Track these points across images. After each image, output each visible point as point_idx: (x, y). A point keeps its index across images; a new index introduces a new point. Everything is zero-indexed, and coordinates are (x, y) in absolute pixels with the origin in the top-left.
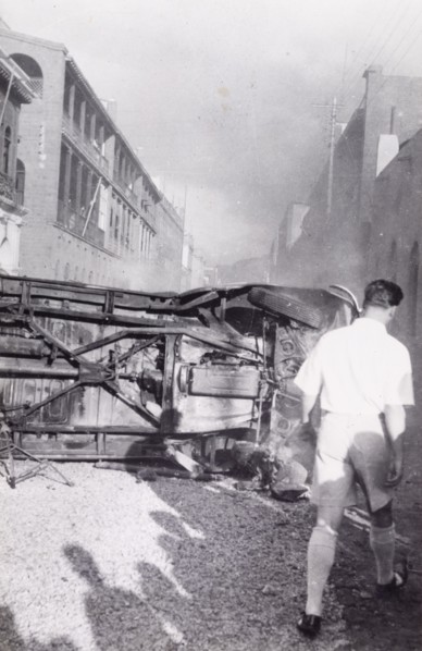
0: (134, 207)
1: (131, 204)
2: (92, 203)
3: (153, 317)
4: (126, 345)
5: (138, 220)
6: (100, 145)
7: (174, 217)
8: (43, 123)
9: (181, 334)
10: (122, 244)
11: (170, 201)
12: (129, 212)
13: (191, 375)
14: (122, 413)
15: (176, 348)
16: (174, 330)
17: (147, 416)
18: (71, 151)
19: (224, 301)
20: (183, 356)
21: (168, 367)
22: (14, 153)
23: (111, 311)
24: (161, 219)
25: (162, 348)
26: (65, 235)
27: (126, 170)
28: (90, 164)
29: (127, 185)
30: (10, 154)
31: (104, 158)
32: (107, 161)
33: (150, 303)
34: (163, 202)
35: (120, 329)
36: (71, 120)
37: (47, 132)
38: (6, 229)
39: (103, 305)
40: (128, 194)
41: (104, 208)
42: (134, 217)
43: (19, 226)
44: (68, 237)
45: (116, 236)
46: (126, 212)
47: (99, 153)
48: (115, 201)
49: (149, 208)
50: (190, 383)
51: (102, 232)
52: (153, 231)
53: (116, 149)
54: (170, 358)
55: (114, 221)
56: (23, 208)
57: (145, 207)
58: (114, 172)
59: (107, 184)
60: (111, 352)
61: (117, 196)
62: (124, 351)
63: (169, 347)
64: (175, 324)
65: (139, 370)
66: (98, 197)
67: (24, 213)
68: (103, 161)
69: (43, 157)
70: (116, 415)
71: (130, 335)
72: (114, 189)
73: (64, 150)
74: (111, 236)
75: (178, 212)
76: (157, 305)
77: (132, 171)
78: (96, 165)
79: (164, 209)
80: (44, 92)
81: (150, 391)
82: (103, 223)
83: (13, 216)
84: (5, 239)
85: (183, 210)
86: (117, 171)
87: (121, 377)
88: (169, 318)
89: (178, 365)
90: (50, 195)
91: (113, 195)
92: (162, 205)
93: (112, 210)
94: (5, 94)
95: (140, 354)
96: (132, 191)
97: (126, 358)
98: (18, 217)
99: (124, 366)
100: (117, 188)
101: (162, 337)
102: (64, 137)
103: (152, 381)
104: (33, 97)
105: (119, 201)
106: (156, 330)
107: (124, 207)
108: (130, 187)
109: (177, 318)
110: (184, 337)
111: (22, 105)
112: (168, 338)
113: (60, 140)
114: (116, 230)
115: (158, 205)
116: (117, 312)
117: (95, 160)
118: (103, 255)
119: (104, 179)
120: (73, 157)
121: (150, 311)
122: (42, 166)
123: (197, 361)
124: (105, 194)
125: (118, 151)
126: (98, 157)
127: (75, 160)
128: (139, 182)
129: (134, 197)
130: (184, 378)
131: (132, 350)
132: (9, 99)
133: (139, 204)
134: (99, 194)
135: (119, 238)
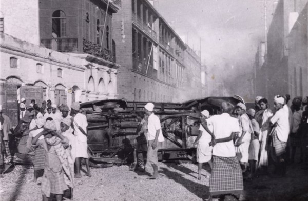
0: (172, 55)
1: (170, 53)
2: (150, 56)
3: (177, 111)
4: (169, 121)
5: (174, 62)
6: (151, 25)
7: (194, 56)
8: (123, 20)
9: (187, 116)
10: (167, 76)
11: (192, 48)
12: (169, 58)
13: (191, 129)
14: (169, 144)
15: (185, 121)
16: (184, 115)
17: (178, 144)
18: (137, 31)
19: (200, 104)
20: (188, 123)
21: (183, 127)
22: (111, 37)
23: (163, 110)
24: (187, 59)
25: (181, 121)
26: (137, 75)
27: (166, 34)
28: (147, 36)
29: (167, 44)
30: (109, 38)
31: (154, 31)
32: (155, 33)
33: (176, 106)
34: (188, 49)
35: (167, 116)
36: (136, 15)
37: (125, 23)
38: (110, 76)
39: (161, 108)
40: (168, 48)
41: (156, 58)
42: (172, 60)
43: (116, 74)
44: (139, 76)
45: (163, 72)
46: (168, 58)
47: (151, 29)
48: (161, 53)
49: (180, 54)
50: (191, 132)
51: (155, 71)
52: (183, 66)
53: (160, 25)
54: (183, 124)
55: (161, 63)
56: (117, 65)
57: (178, 54)
58: (160, 38)
59: (156, 45)
60: (164, 124)
61: (162, 51)
62: (168, 123)
63: (183, 120)
64: (184, 113)
65: (174, 129)
66: (152, 53)
67: (118, 67)
68: (153, 33)
69: (124, 37)
70: (168, 145)
71: (170, 118)
72: (160, 47)
73: (134, 31)
74: (160, 72)
75: (197, 53)
76: (178, 107)
77: (169, 35)
78: (150, 36)
79: (189, 53)
80: (122, 4)
81: (178, 136)
82: (156, 66)
83: (113, 69)
84: (110, 81)
85: (200, 52)
86: (161, 37)
87: (169, 132)
88: (182, 111)
89: (186, 126)
90: (128, 56)
91: (160, 50)
92: (187, 51)
93: (160, 58)
94: (105, 11)
95: (174, 124)
96: (170, 46)
97: (170, 125)
98: (115, 70)
99: (169, 128)
100: (162, 46)
101: (181, 117)
102: (133, 25)
103: (178, 132)
104: (118, 9)
105: (163, 53)
106: (179, 115)
107: (166, 55)
108: (169, 44)
109: (185, 111)
110: (188, 117)
111: (113, 14)
112: (183, 117)
113: (131, 27)
114: (163, 69)
115: (185, 51)
116: (166, 110)
117: (149, 33)
118: (158, 83)
119: (155, 42)
120: (138, 34)
121: (176, 109)
122: (124, 41)
123: (193, 124)
124: (155, 50)
125: (161, 26)
126: (151, 31)
127: (139, 35)
128: (174, 40)
129: (172, 49)
130: (189, 130)
131: (172, 123)
132: (108, 13)
133: (174, 53)
134: (153, 51)
135: (165, 72)
